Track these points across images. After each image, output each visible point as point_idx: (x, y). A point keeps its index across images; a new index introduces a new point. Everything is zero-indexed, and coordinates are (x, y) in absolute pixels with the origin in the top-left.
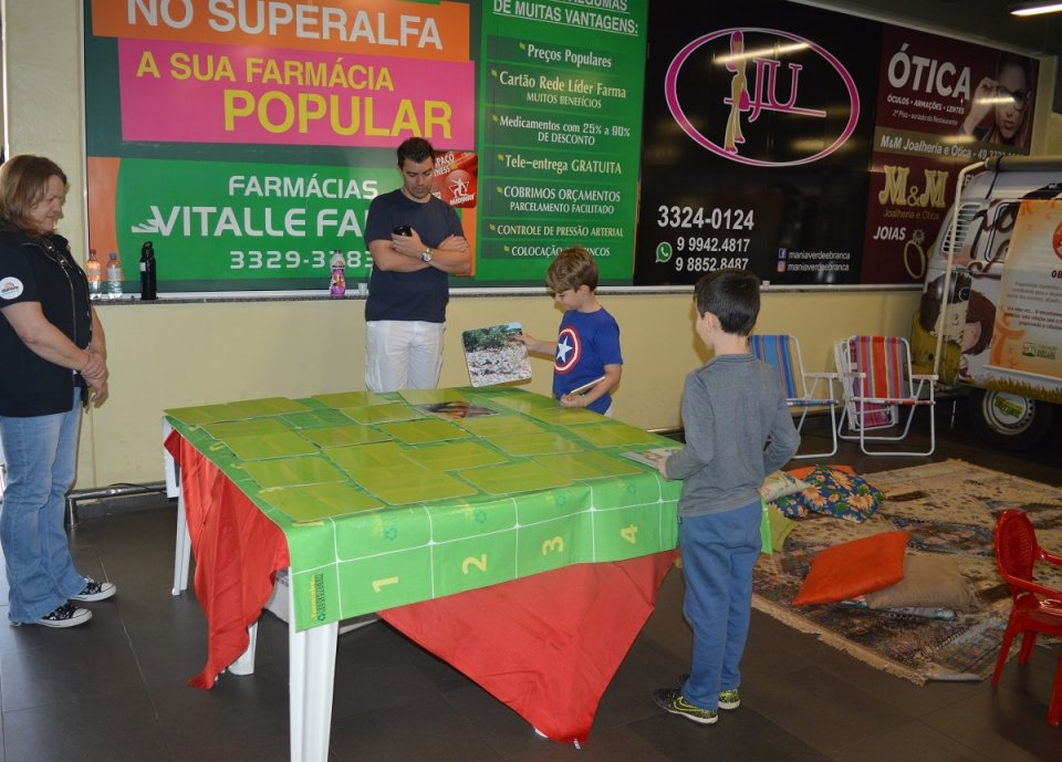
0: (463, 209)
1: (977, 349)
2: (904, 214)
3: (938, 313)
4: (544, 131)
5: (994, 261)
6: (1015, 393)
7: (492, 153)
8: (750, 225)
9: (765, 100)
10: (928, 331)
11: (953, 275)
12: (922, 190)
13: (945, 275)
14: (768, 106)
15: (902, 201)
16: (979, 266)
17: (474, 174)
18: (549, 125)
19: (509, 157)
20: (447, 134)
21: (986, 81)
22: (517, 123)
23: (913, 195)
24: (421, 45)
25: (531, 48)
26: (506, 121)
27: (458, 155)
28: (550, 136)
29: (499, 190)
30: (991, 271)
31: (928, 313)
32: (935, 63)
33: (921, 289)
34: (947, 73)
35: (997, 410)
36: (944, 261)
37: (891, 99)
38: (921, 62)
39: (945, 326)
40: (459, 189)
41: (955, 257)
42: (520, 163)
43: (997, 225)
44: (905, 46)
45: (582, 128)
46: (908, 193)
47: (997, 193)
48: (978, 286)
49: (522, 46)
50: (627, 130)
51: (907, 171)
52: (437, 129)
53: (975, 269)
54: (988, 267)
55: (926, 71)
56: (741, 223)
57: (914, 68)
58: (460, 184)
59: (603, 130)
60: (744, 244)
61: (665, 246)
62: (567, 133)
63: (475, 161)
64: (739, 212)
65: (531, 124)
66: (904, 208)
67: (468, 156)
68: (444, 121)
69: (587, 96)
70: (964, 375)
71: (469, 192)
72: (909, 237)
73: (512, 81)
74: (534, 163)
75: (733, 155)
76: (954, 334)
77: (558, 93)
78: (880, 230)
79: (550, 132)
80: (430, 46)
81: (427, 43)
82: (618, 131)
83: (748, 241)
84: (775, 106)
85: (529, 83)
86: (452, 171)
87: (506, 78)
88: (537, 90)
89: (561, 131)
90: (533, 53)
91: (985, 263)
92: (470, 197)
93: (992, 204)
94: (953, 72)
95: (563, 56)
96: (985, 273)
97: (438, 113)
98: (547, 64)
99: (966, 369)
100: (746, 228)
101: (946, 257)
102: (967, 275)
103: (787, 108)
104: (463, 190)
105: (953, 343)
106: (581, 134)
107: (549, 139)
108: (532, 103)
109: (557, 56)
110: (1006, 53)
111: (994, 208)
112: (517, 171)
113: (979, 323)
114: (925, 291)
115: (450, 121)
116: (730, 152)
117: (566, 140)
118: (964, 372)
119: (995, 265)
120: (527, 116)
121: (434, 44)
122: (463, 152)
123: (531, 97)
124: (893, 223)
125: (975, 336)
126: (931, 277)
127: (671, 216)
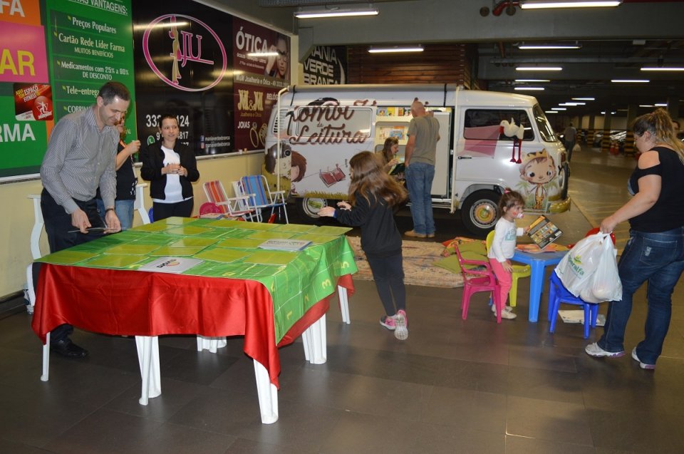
0: (47, 121)
1: (299, 179)
2: (248, 115)
3: (275, 163)
4: (86, 71)
5: (301, 135)
6: (319, 197)
7: (59, 85)
8: (187, 123)
9: (188, 55)
10: (271, 173)
11: (280, 144)
12: (254, 102)
13: (276, 145)
14: (189, 58)
15: (247, 108)
16: (294, 139)
17: (50, 99)
18: (87, 68)
19: (68, 87)
20: (33, 73)
21: (273, 46)
22: (71, 66)
23: (251, 105)
24: (12, 13)
25: (74, 19)
26: (64, 65)
27: (40, 86)
28: (89, 74)
29: (65, 108)
30: (300, 141)
31: (269, 164)
32: (253, 37)
33: (264, 152)
34: (258, 42)
35: (310, 207)
36: (275, 138)
37: (238, 55)
38: (248, 36)
39: (280, 170)
40: (43, 108)
41: (280, 135)
42: (74, 91)
43: (299, 118)
44: (242, 28)
45: (105, 70)
46: (249, 104)
47: (296, 103)
48: (294, 148)
49: (69, 18)
50: (127, 71)
51: (247, 92)
52: (26, 69)
53: (292, 140)
54: (298, 139)
55: (250, 40)
56: (184, 123)
57: (246, 39)
58: (43, 105)
59: (115, 71)
60: (186, 134)
61: (151, 138)
62: (98, 72)
63: (50, 90)
64: (182, 117)
65: (79, 67)
66: (248, 112)
67: (46, 87)
68: (30, 64)
69: (106, 50)
70: (294, 192)
71: (49, 110)
72: (251, 127)
73: (66, 40)
74: (82, 91)
75: (176, 85)
76: (285, 173)
77: (91, 48)
78: (240, 123)
79: (89, 72)
80: (17, 14)
81: (15, 12)
82: (123, 72)
83: (187, 132)
84: (193, 58)
85: (75, 41)
86: (38, 97)
87: (62, 38)
88: (79, 46)
89: (94, 72)
90: (75, 23)
91: (297, 137)
92: (49, 114)
93: (296, 108)
94: (260, 42)
95: (91, 25)
96: (297, 142)
97: (26, 59)
98: (83, 30)
99: (294, 189)
100: (186, 125)
101: (276, 136)
102: (288, 143)
103: (197, 59)
104: (45, 109)
105: (284, 177)
106: (104, 73)
107: (89, 76)
108: (77, 54)
109: (88, 25)
110: (278, 33)
111: (297, 110)
112: (73, 96)
113: (298, 167)
114: (266, 153)
115: (33, 64)
116: (176, 84)
117: (97, 77)
118: (293, 191)
119: (302, 138)
120: (76, 62)
121: (19, 13)
122: (43, 84)
123: (77, 50)
124: (245, 119)
125: (297, 173)
126: (269, 145)
127: (152, 120)
